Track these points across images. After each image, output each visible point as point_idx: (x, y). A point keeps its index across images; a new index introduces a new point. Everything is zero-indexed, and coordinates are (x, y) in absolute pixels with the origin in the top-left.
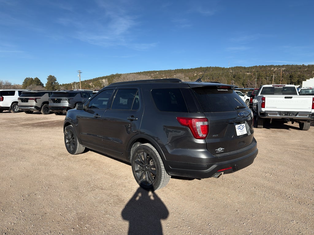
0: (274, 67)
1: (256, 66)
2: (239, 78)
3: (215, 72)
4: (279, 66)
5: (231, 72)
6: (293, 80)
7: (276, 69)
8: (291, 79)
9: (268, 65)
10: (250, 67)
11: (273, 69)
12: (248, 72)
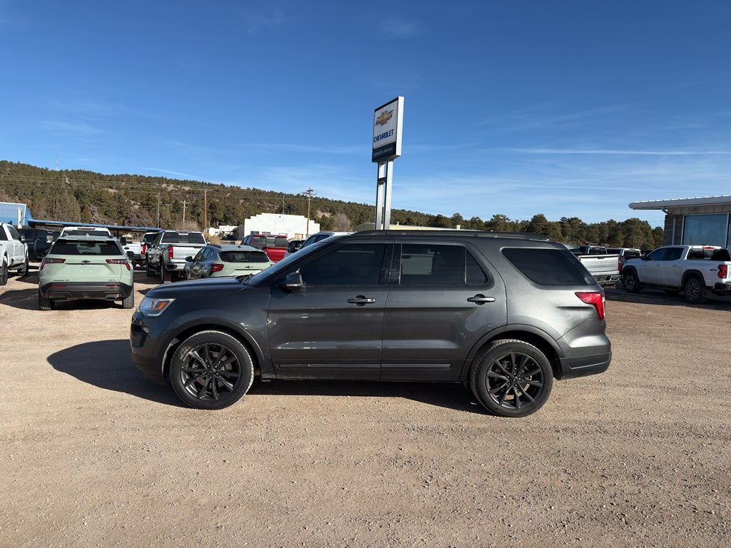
0: (169, 182)
1: (127, 176)
2: (100, 200)
3: (23, 177)
4: (176, 182)
5: (67, 182)
6: (216, 215)
7: (171, 187)
8: (212, 213)
9: (153, 176)
10: (113, 175)
11: (164, 185)
12: (111, 188)
